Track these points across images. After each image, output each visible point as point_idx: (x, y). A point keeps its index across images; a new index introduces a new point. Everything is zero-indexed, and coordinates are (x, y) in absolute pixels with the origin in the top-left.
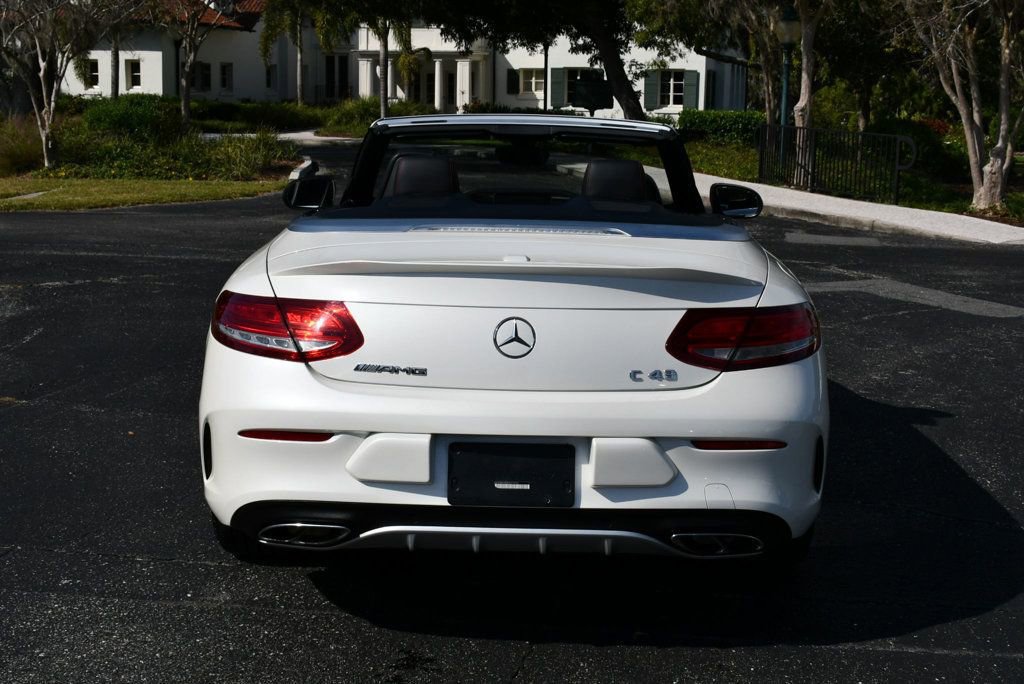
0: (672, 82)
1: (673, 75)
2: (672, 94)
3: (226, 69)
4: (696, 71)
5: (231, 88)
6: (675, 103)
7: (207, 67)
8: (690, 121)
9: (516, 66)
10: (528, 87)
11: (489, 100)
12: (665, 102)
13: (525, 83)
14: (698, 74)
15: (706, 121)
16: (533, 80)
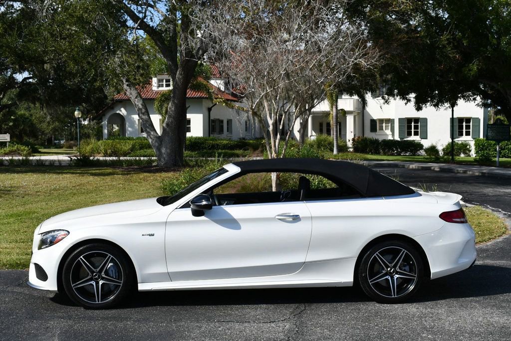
0: (464, 124)
1: (465, 120)
2: (464, 130)
3: (229, 122)
4: (478, 118)
5: (231, 133)
6: (466, 135)
7: (222, 121)
8: (482, 145)
9: (375, 118)
10: (381, 129)
11: (361, 135)
12: (461, 134)
13: (379, 126)
14: (480, 120)
15: (491, 144)
16: (384, 125)
